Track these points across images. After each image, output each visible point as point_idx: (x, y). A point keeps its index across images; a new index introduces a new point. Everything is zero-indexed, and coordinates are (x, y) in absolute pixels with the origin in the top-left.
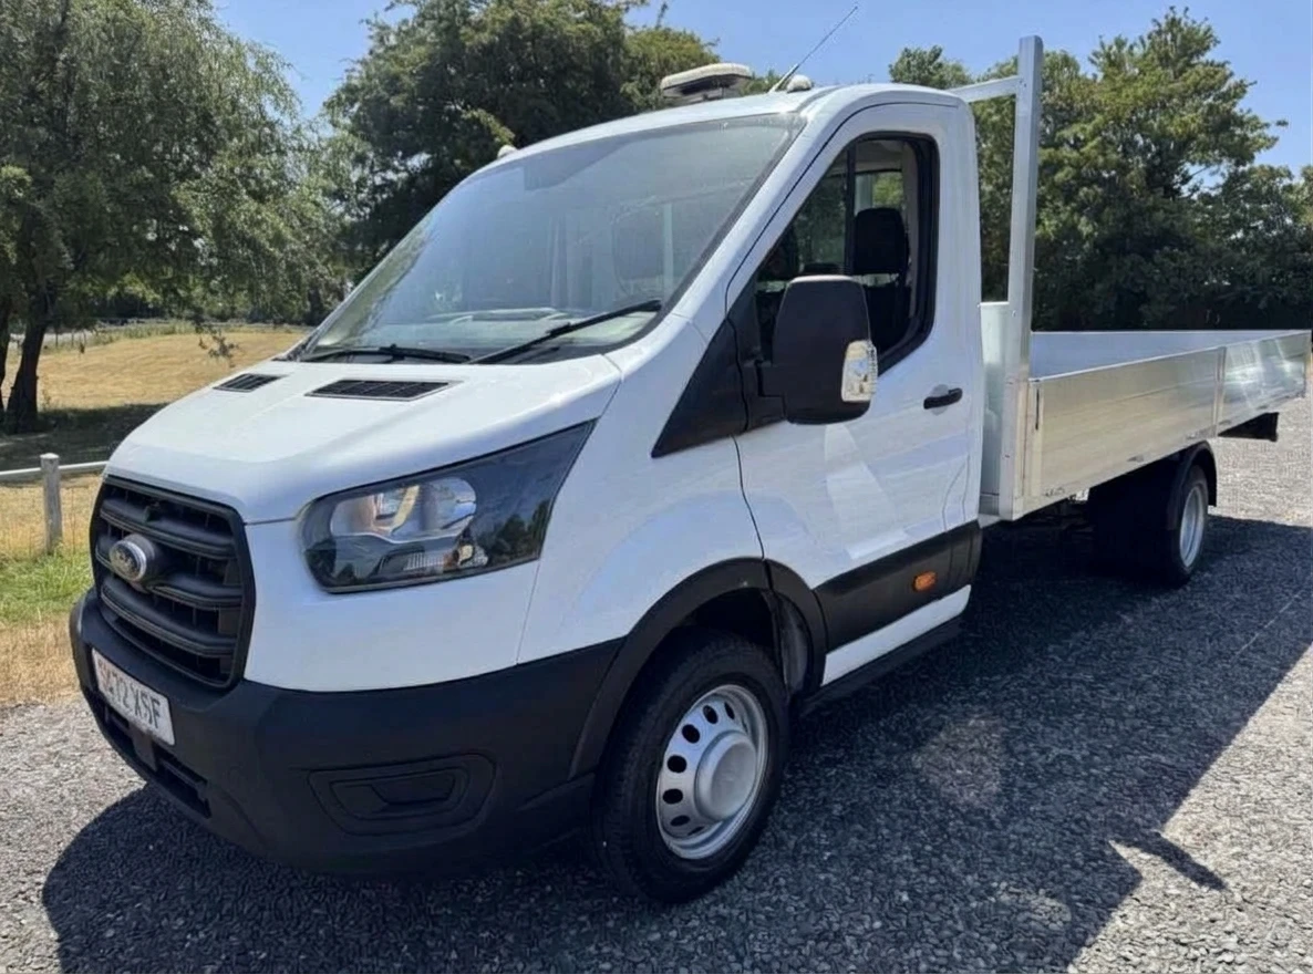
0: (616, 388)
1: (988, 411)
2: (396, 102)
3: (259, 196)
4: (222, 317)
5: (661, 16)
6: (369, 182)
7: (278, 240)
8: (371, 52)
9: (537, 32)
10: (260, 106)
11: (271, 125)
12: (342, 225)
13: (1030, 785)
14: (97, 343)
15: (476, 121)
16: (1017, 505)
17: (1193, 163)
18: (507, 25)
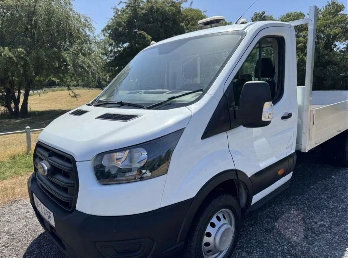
0: (191, 118)
1: (299, 119)
2: (120, 29)
3: (84, 55)
4: (75, 86)
5: (191, 5)
6: (113, 51)
7: (89, 67)
8: (114, 16)
9: (158, 10)
10: (85, 32)
11: (87, 36)
12: (106, 62)
13: (314, 235)
14: (44, 93)
15: (141, 34)
16: (307, 147)
17: (337, 41)
18: (150, 8)
